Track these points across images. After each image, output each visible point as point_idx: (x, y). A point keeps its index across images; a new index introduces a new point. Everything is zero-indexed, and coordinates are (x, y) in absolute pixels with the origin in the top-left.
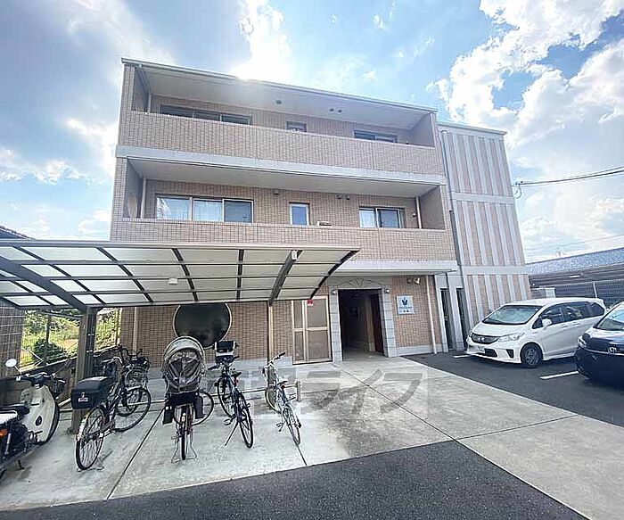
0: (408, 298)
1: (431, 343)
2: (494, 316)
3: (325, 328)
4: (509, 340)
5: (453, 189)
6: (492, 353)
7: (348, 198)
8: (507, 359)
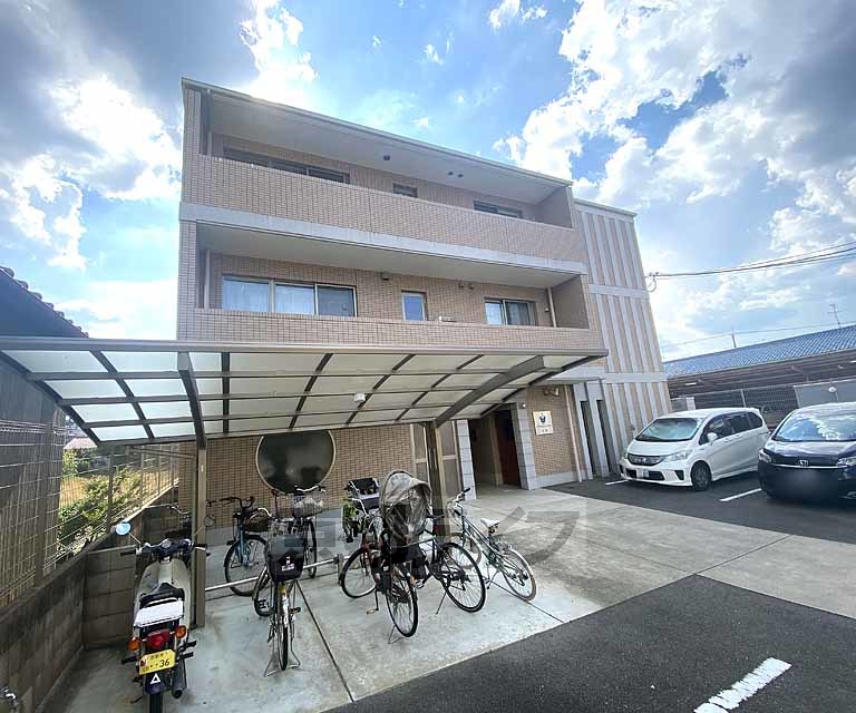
0: (545, 413)
1: (574, 469)
2: (648, 433)
3: (453, 456)
4: (675, 459)
6: (658, 476)
7: (471, 286)
8: (677, 482)
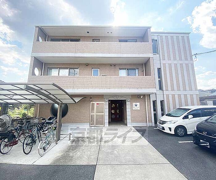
0: (137, 103)
1: (147, 122)
2: (171, 113)
3: (103, 114)
4: (171, 123)
5: (161, 58)
6: (163, 128)
7: (114, 65)
8: (169, 132)
